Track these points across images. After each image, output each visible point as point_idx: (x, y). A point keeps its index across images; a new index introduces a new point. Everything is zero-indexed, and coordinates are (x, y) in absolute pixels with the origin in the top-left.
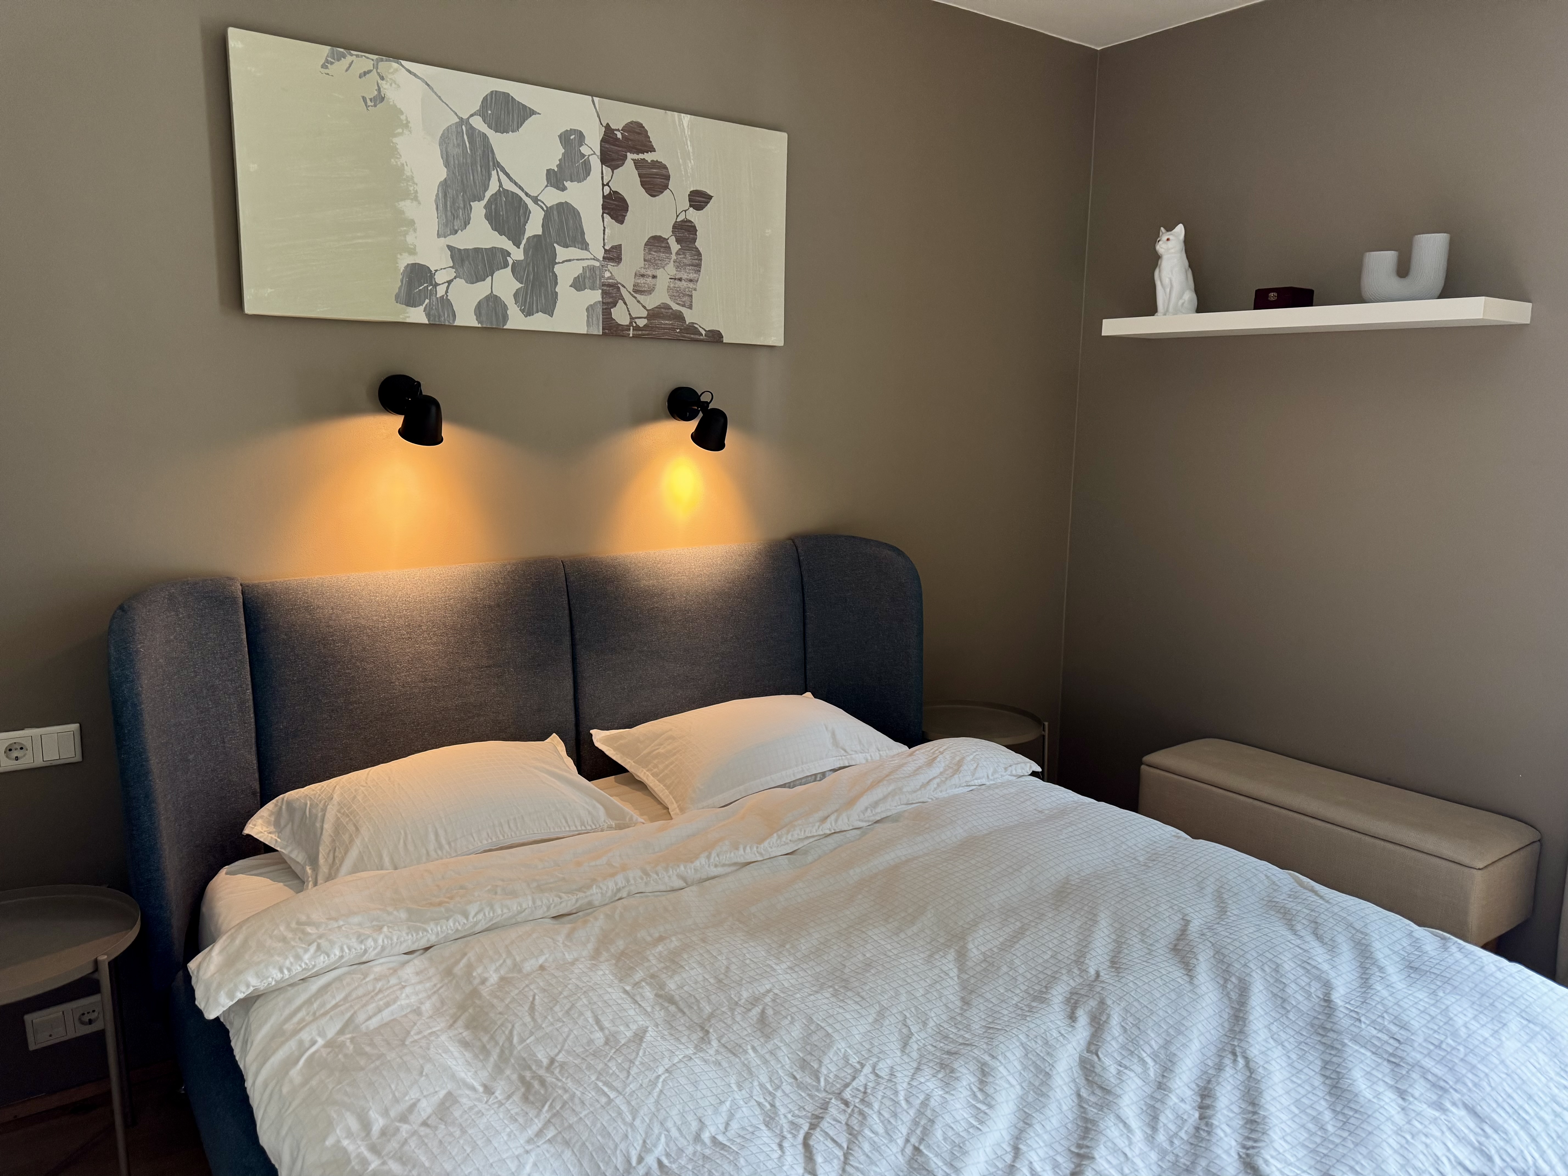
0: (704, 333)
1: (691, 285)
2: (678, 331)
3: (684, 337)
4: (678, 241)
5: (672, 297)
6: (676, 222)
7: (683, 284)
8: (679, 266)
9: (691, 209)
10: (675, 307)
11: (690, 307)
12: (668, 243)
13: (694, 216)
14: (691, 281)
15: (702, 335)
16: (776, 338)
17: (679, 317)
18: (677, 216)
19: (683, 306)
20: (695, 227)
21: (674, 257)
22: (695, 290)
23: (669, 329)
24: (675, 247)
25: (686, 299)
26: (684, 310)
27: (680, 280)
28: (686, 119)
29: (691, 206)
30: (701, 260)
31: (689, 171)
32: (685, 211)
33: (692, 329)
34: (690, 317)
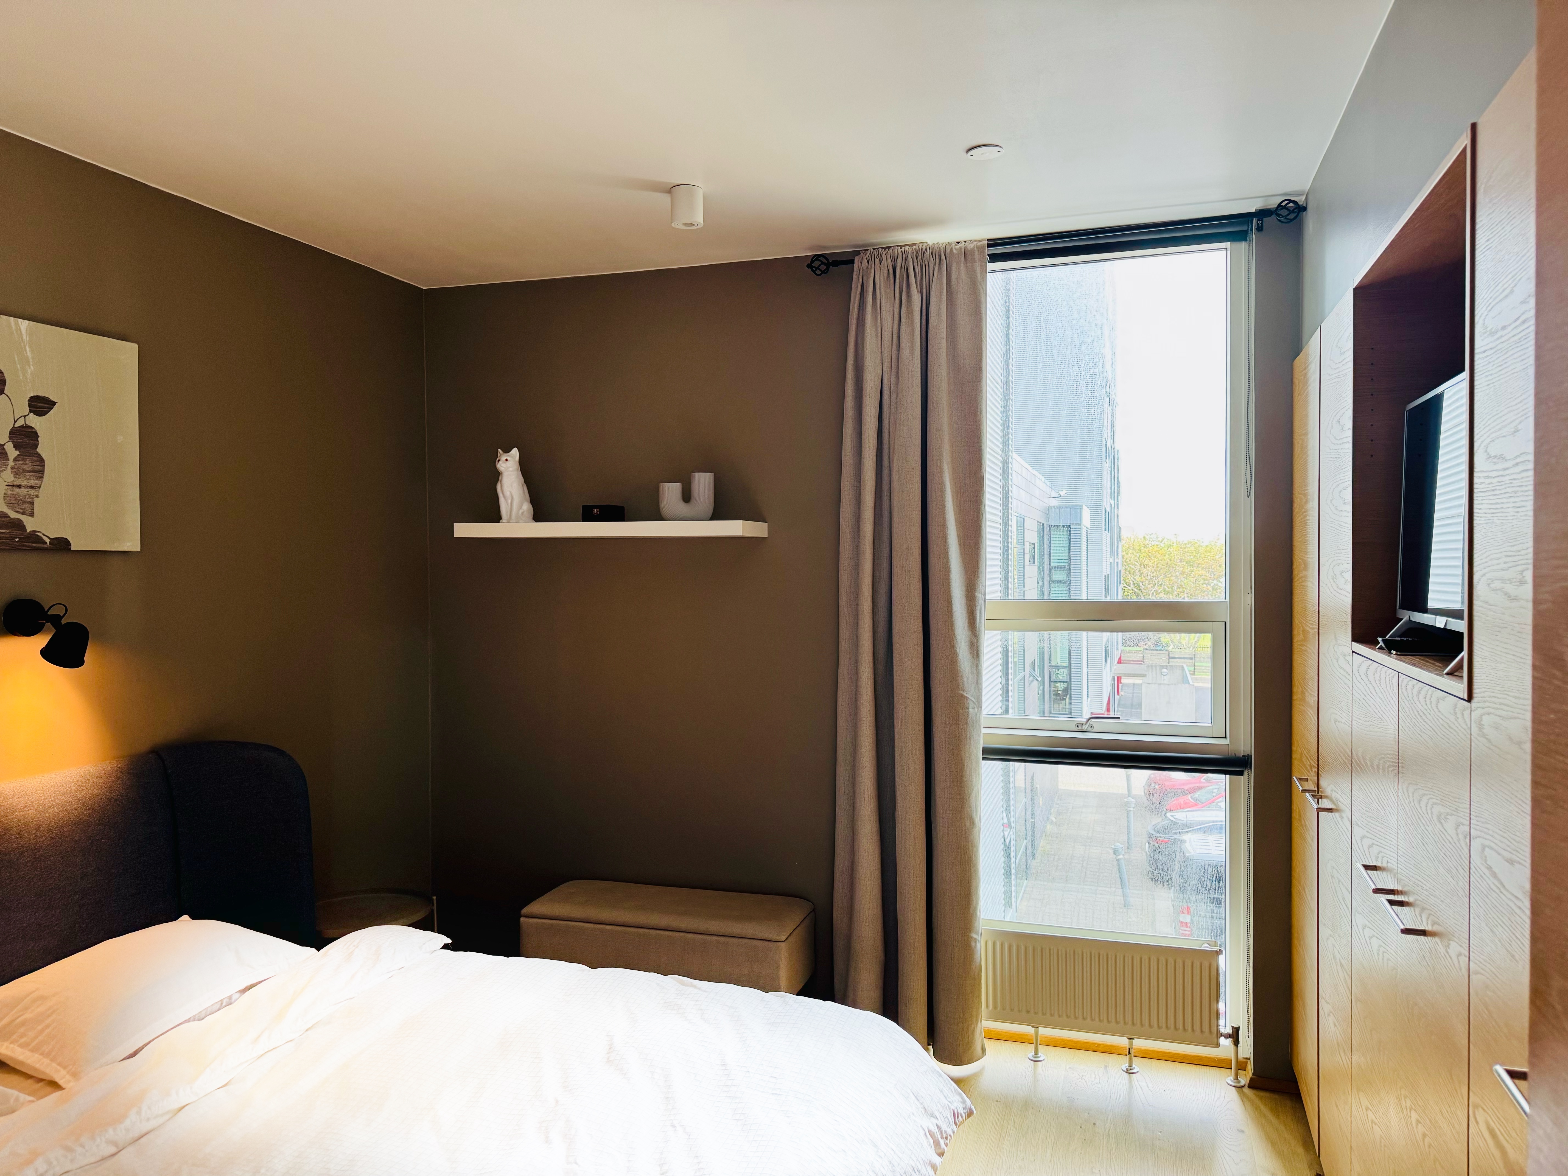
0: (48, 541)
1: (32, 492)
2: (17, 540)
3: (25, 546)
4: (16, 447)
5: (9, 505)
6: (14, 427)
7: (23, 491)
8: (17, 472)
9: (31, 415)
10: (13, 515)
11: (32, 515)
12: (4, 449)
13: (34, 421)
14: (32, 487)
15: (46, 543)
16: (130, 545)
17: (19, 525)
18: (15, 422)
19: (23, 513)
20: (36, 433)
21: (11, 463)
22: (37, 496)
23: (6, 538)
24: (12, 452)
25: (26, 506)
26: (23, 518)
27: (19, 486)
28: (24, 324)
29: (31, 411)
30: (44, 466)
31: (29, 376)
32: (25, 417)
33: (34, 537)
34: (31, 525)
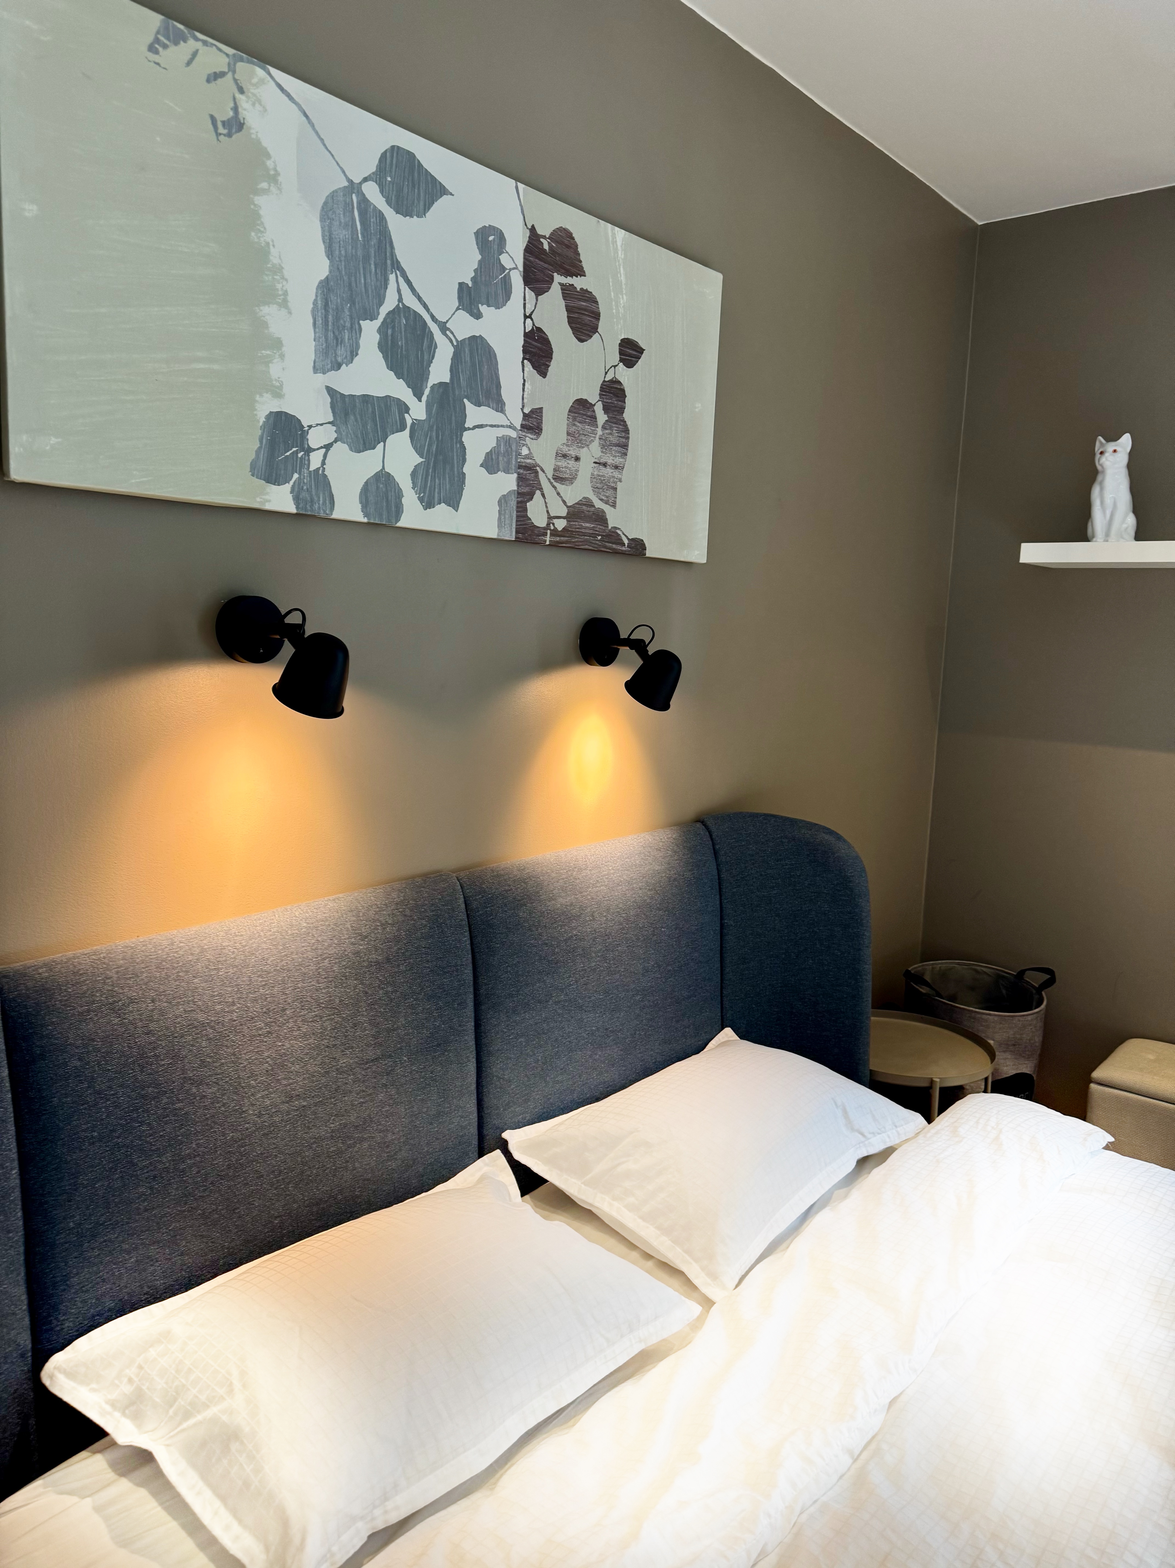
0: (626, 542)
1: (616, 474)
2: (599, 538)
3: (606, 547)
4: (606, 409)
5: (595, 489)
6: (604, 381)
7: (608, 472)
8: (605, 446)
9: (621, 364)
10: (598, 504)
11: (614, 505)
12: (594, 411)
13: (624, 375)
14: (616, 467)
15: (623, 544)
16: (698, 554)
17: (600, 518)
18: (606, 373)
19: (607, 503)
20: (623, 391)
21: (599, 432)
22: (620, 481)
23: (590, 535)
24: (602, 417)
25: (609, 493)
26: (606, 508)
27: (605, 465)
28: (620, 234)
29: (621, 360)
30: (628, 438)
31: (621, 310)
32: (615, 366)
33: (613, 536)
34: (614, 518)
